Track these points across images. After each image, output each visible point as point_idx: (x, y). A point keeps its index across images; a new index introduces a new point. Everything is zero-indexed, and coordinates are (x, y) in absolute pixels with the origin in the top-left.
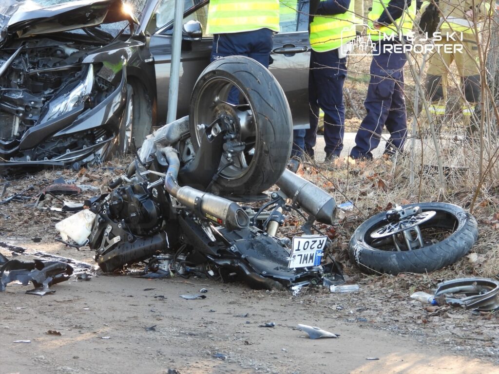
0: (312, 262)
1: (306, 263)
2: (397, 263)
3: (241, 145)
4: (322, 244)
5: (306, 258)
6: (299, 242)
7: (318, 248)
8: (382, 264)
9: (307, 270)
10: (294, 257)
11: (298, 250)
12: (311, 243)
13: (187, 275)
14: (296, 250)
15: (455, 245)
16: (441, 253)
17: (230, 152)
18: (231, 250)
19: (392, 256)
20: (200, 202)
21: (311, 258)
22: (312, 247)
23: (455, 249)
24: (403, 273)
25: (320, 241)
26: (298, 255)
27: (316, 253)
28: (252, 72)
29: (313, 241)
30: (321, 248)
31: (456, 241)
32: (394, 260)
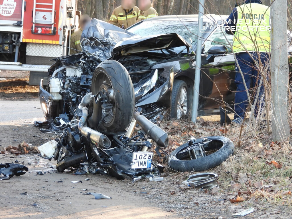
0: (146, 166)
1: (142, 166)
2: (185, 166)
3: (110, 106)
4: (150, 157)
5: (141, 163)
6: (136, 155)
7: (148, 158)
8: (178, 166)
9: (142, 170)
10: (135, 162)
11: (136, 159)
12: (143, 156)
14: (135, 159)
15: (215, 157)
16: (207, 161)
17: (104, 109)
18: (110, 160)
19: (183, 163)
20: (89, 134)
21: (145, 163)
22: (145, 158)
23: (215, 159)
24: (188, 172)
25: (149, 155)
26: (137, 162)
27: (148, 161)
28: (113, 68)
29: (144, 155)
30: (150, 158)
31: (217, 155)
32: (184, 165)
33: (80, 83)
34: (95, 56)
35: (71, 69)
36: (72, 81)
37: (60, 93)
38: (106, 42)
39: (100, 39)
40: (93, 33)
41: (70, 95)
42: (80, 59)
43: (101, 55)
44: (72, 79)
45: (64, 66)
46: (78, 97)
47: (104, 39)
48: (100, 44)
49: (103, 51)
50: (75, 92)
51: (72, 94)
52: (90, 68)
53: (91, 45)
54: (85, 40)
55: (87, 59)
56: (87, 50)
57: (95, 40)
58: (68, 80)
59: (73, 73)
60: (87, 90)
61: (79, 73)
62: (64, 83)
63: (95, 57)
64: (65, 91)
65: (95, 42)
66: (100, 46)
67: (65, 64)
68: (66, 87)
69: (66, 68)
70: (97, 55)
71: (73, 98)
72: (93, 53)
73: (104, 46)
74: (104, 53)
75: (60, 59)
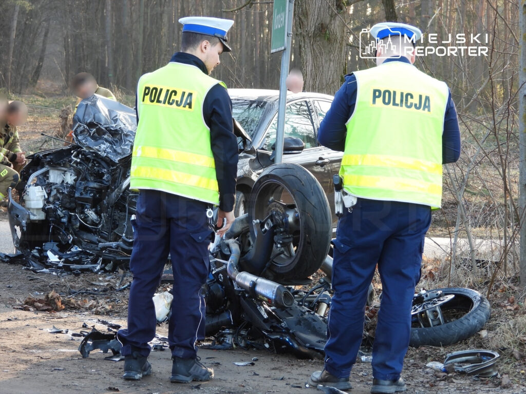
2: (418, 338)
3: (289, 238)
13: (248, 348)
15: (468, 323)
16: (456, 330)
17: (279, 243)
18: (282, 326)
19: (414, 332)
20: (254, 284)
23: (468, 326)
24: (424, 346)
28: (298, 176)
31: (470, 320)
32: (416, 335)
33: (74, 194)
34: (99, 151)
35: (56, 171)
36: (61, 191)
37: (43, 209)
38: (116, 130)
39: (104, 125)
40: (94, 116)
41: (59, 212)
42: (72, 156)
43: (109, 150)
44: (62, 188)
45: (47, 166)
46: (71, 215)
47: (112, 125)
48: (104, 134)
49: (110, 143)
50: (65, 208)
51: (61, 211)
52: (89, 170)
53: (90, 133)
54: (79, 126)
55: (80, 156)
56: (85, 142)
57: (97, 127)
58: (55, 188)
59: (60, 177)
60: (85, 204)
61: (70, 178)
62: (49, 194)
63: (100, 153)
64: (51, 206)
65: (97, 129)
66: (106, 137)
67: (49, 163)
68: (51, 199)
69: (48, 171)
70: (101, 149)
71: (62, 217)
72: (96, 147)
73: (112, 135)
74: (113, 147)
75: (39, 156)
